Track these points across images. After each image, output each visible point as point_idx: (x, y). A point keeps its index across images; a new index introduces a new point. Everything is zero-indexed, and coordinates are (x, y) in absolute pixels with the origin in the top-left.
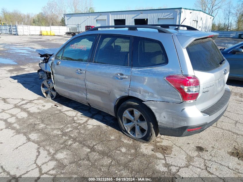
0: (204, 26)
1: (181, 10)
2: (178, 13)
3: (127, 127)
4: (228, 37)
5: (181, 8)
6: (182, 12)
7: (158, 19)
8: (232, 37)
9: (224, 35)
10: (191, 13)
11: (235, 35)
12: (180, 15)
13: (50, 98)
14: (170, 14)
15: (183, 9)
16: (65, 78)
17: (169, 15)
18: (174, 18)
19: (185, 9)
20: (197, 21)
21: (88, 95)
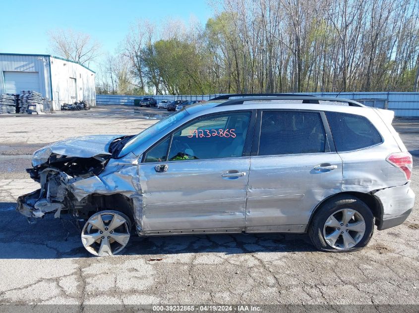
0: (86, 88)
1: (49, 59)
2: (45, 64)
3: (331, 240)
4: (117, 103)
5: (49, 56)
6: (52, 62)
7: (4, 72)
8: (123, 103)
9: (112, 100)
10: (64, 65)
11: (126, 101)
12: (48, 68)
13: (110, 253)
14: (29, 64)
15: (53, 57)
16: (184, 195)
17: (26, 65)
18: (37, 71)
19: (56, 58)
20: (75, 79)
21: (249, 212)
